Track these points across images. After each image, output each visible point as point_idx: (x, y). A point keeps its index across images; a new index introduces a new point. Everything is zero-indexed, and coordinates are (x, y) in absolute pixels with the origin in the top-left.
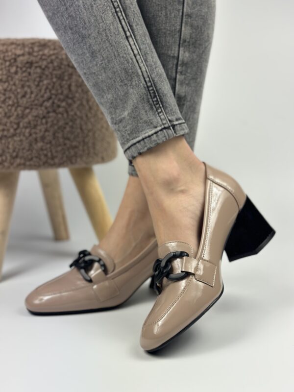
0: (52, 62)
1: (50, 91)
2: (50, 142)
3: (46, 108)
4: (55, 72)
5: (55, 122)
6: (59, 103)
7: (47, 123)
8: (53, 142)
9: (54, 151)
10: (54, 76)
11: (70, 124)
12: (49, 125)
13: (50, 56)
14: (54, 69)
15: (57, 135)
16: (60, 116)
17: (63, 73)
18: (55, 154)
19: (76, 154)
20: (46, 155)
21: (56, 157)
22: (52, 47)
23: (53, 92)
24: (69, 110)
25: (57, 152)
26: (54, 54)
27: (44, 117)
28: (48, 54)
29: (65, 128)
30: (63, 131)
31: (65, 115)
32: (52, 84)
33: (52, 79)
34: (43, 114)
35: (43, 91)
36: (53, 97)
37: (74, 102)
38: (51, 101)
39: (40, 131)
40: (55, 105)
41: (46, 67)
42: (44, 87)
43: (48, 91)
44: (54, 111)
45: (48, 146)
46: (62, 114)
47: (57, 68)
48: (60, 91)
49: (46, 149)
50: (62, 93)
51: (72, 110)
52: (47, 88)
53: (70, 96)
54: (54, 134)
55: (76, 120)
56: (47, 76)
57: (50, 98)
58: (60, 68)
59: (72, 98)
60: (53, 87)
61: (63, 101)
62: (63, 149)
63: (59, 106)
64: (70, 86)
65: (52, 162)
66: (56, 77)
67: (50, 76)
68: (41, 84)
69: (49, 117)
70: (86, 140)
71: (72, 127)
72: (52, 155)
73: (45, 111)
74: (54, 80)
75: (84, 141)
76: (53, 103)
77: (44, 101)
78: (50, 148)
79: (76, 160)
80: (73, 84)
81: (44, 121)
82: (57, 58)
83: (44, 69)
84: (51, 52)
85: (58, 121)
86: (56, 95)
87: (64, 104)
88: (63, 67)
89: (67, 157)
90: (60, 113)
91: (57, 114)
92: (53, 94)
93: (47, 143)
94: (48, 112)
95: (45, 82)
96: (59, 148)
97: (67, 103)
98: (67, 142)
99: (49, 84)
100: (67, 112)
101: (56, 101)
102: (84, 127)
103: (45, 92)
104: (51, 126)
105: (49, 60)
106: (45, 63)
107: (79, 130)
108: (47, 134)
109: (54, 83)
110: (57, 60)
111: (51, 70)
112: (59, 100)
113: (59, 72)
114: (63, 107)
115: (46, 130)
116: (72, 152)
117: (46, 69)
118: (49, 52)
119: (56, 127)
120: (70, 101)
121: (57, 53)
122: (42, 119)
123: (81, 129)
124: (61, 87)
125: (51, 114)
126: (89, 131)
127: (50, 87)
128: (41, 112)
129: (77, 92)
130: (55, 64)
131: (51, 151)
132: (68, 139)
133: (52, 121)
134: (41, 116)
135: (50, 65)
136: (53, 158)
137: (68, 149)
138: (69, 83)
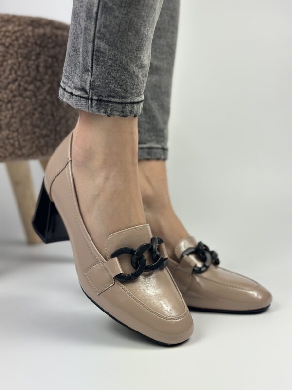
0: (17, 39)
1: (16, 72)
2: (17, 130)
3: (12, 91)
4: (20, 51)
5: (22, 107)
6: (26, 86)
7: (12, 108)
8: (21, 130)
9: (21, 140)
10: (19, 55)
11: (40, 109)
12: (15, 110)
13: (15, 32)
14: (19, 48)
15: (24, 122)
16: (27, 100)
17: (30, 52)
18: (23, 144)
19: (47, 143)
20: (13, 145)
21: (25, 147)
22: (17, 23)
23: (19, 73)
24: (38, 94)
25: (25, 141)
26: (18, 31)
27: (9, 102)
28: (12, 31)
29: (33, 114)
30: (31, 118)
31: (34, 99)
32: (18, 64)
33: (17, 58)
34: (7, 98)
35: (7, 72)
36: (19, 78)
37: (44, 85)
38: (16, 84)
39: (6, 117)
40: (22, 88)
41: (10, 44)
42: (9, 68)
43: (13, 72)
44: (21, 95)
45: (15, 134)
46: (30, 98)
47: (23, 46)
48: (26, 73)
49: (13, 138)
50: (29, 75)
51: (41, 94)
52: (12, 68)
53: (39, 78)
54: (21, 121)
55: (46, 105)
56: (12, 55)
57: (15, 80)
58: (26, 46)
59: (41, 81)
60: (19, 67)
61: (31, 83)
62: (32, 138)
63: (26, 90)
64: (38, 67)
65: (20, 153)
66: (22, 56)
67: (15, 55)
68: (5, 64)
69: (15, 102)
70: (58, 128)
71: (41, 113)
72: (19, 144)
73: (11, 95)
74: (20, 59)
75: (55, 130)
76: (19, 85)
77: (9, 84)
78: (17, 136)
79: (47, 151)
80: (42, 65)
81: (9, 106)
82: (23, 35)
83: (8, 47)
84: (16, 29)
85: (25, 106)
86: (23, 77)
87: (31, 87)
88: (29, 45)
89: (37, 146)
90: (27, 97)
91: (24, 98)
92: (19, 76)
93: (13, 131)
94: (14, 96)
95: (10, 62)
96: (28, 137)
97: (35, 86)
98: (37, 130)
99: (14, 64)
100: (35, 96)
101: (22, 83)
102: (55, 114)
103: (10, 74)
104: (17, 112)
105: (13, 37)
106: (9, 40)
107: (50, 117)
108: (13, 120)
109: (20, 63)
110: (23, 37)
111: (16, 49)
112: (26, 82)
113: (25, 51)
114: (31, 90)
115: (12, 117)
116: (43, 142)
117: (11, 47)
118: (13, 28)
119: (23, 113)
120: (38, 84)
121: (23, 30)
122: (7, 103)
123: (52, 115)
124: (28, 68)
125: (17, 98)
126: (61, 118)
127: (15, 67)
128: (5, 96)
129: (46, 73)
130: (21, 41)
131: (18, 140)
132: (38, 127)
133: (19, 106)
134: (6, 100)
135: (15, 43)
136: (21, 148)
137: (38, 138)
138: (36, 63)
